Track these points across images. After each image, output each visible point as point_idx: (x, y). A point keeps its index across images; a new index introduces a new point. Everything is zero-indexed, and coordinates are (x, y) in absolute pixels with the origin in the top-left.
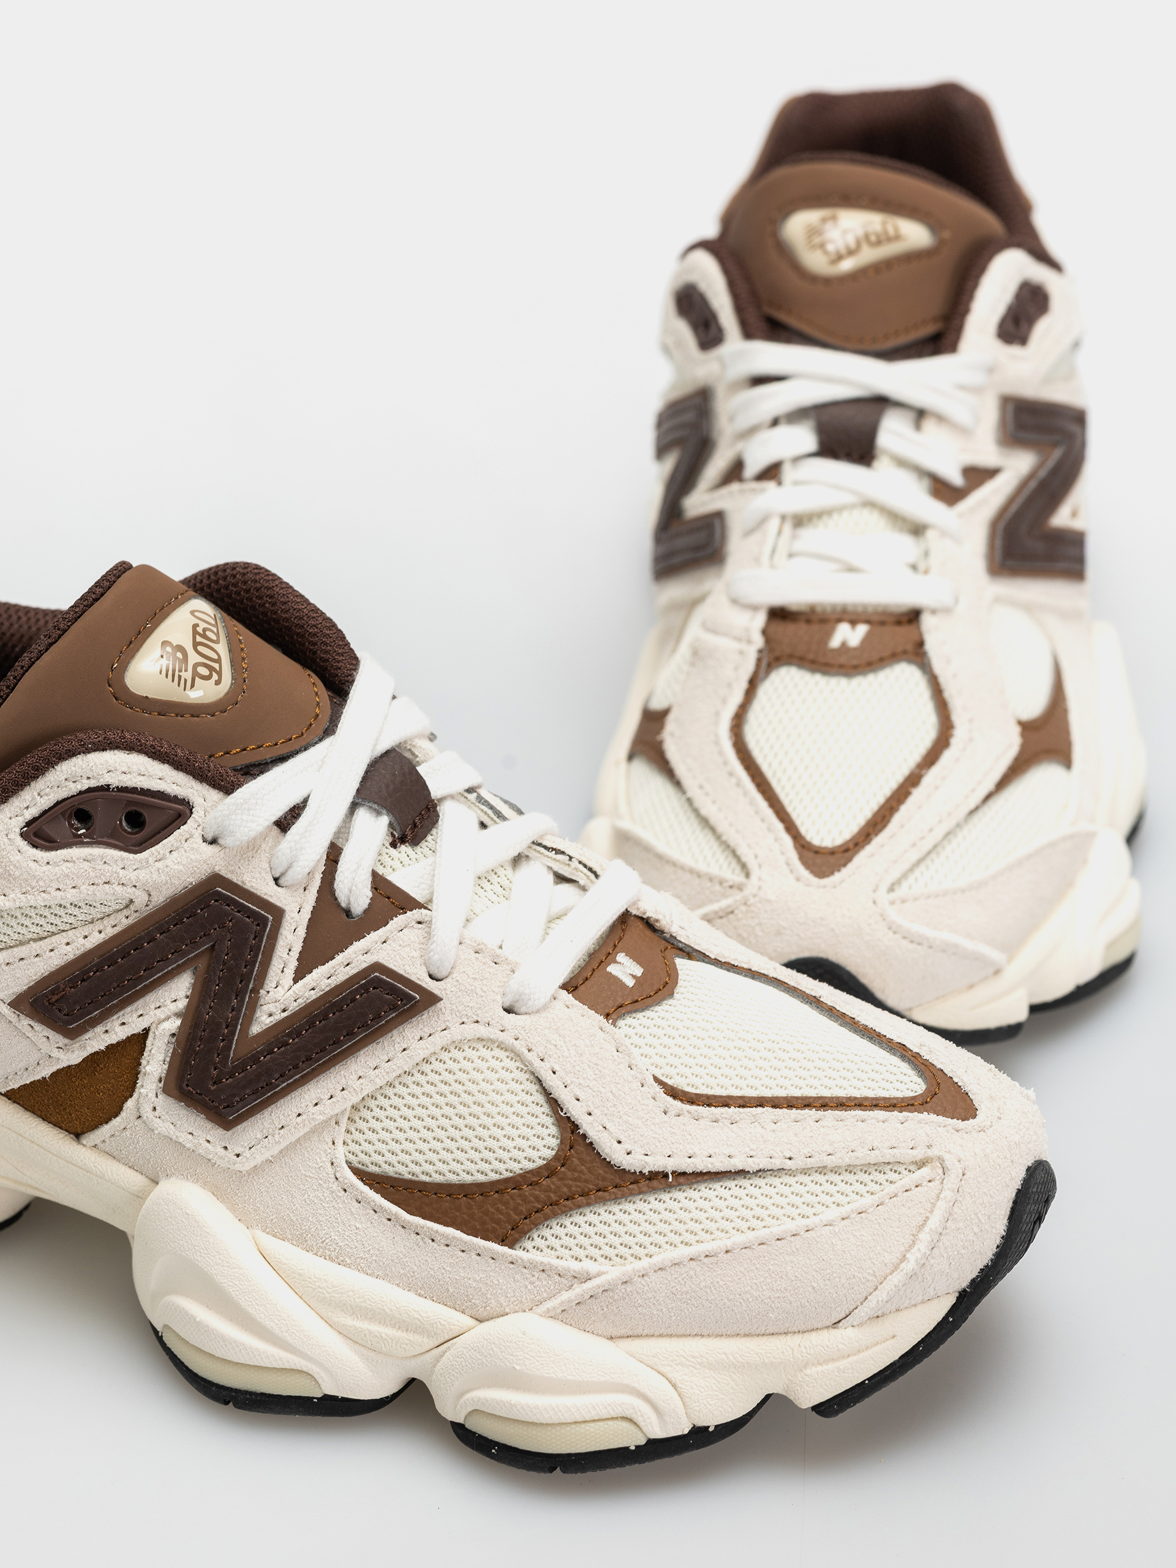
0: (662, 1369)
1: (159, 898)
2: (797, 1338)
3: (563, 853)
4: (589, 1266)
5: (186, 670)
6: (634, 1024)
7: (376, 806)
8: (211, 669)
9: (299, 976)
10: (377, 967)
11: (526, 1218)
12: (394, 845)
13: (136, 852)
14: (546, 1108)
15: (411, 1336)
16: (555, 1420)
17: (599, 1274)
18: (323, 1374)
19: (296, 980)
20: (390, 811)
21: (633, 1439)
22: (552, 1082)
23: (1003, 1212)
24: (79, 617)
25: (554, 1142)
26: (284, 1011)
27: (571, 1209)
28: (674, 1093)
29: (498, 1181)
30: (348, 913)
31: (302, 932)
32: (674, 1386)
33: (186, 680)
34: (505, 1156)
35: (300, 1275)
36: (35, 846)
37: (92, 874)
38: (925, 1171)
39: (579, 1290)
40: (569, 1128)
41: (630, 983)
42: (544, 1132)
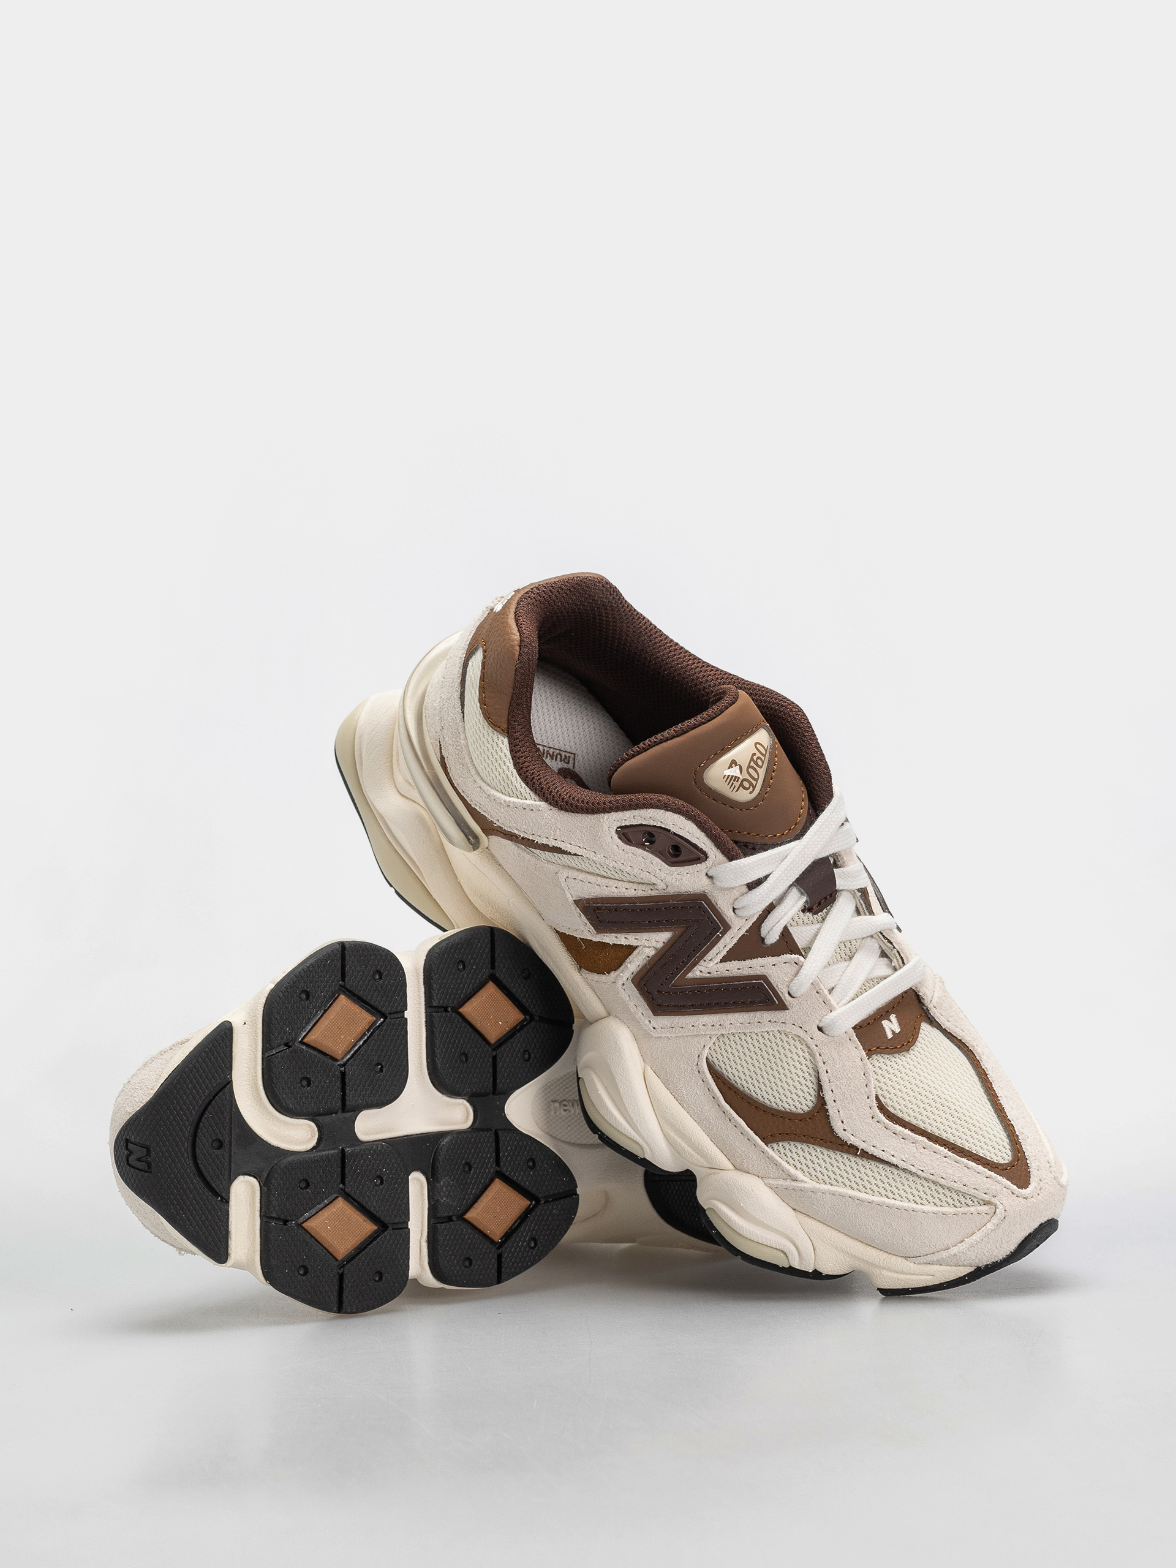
0: (812, 1239)
1: (671, 891)
2: (885, 1255)
3: (891, 943)
4: (799, 1174)
5: (737, 781)
6: (881, 1061)
7: (803, 891)
8: (751, 784)
9: (724, 960)
10: (764, 978)
11: (780, 1134)
12: (803, 911)
13: (669, 866)
14: (815, 1087)
15: (699, 1157)
16: (749, 1237)
17: (802, 1181)
18: (648, 1150)
19: (721, 961)
20: (809, 895)
21: (783, 1263)
22: (824, 1078)
23: (1017, 1241)
24: (696, 728)
25: (811, 1105)
26: (709, 973)
27: (804, 1142)
28: (882, 1108)
29: (775, 1110)
30: (763, 939)
31: (735, 941)
32: (814, 1249)
33: (735, 786)
34: (784, 1099)
35: (658, 1100)
36: (620, 838)
37: (643, 865)
38: (985, 1208)
39: (789, 1183)
40: (821, 1103)
41: (890, 1036)
42: (809, 1098)
